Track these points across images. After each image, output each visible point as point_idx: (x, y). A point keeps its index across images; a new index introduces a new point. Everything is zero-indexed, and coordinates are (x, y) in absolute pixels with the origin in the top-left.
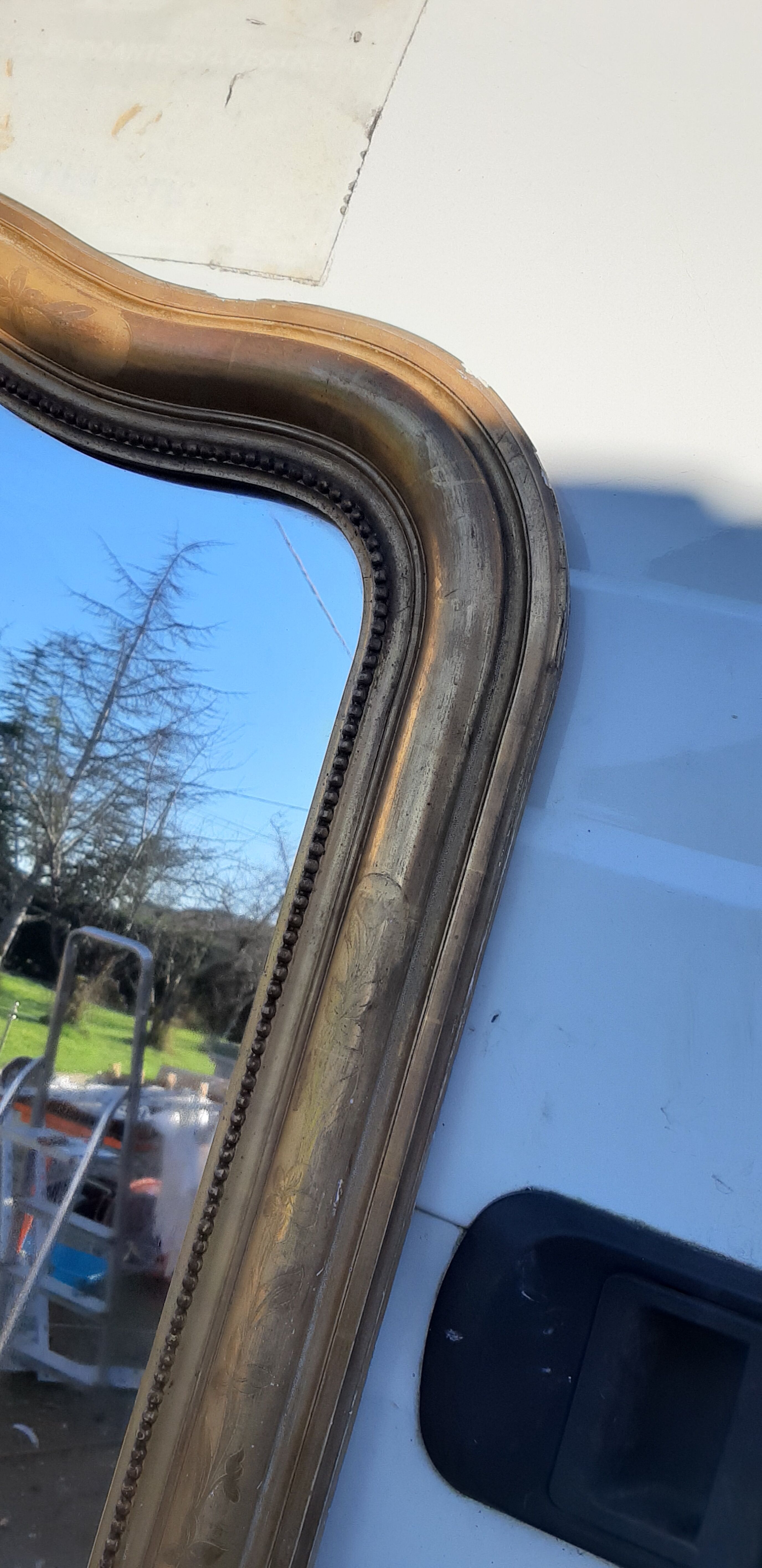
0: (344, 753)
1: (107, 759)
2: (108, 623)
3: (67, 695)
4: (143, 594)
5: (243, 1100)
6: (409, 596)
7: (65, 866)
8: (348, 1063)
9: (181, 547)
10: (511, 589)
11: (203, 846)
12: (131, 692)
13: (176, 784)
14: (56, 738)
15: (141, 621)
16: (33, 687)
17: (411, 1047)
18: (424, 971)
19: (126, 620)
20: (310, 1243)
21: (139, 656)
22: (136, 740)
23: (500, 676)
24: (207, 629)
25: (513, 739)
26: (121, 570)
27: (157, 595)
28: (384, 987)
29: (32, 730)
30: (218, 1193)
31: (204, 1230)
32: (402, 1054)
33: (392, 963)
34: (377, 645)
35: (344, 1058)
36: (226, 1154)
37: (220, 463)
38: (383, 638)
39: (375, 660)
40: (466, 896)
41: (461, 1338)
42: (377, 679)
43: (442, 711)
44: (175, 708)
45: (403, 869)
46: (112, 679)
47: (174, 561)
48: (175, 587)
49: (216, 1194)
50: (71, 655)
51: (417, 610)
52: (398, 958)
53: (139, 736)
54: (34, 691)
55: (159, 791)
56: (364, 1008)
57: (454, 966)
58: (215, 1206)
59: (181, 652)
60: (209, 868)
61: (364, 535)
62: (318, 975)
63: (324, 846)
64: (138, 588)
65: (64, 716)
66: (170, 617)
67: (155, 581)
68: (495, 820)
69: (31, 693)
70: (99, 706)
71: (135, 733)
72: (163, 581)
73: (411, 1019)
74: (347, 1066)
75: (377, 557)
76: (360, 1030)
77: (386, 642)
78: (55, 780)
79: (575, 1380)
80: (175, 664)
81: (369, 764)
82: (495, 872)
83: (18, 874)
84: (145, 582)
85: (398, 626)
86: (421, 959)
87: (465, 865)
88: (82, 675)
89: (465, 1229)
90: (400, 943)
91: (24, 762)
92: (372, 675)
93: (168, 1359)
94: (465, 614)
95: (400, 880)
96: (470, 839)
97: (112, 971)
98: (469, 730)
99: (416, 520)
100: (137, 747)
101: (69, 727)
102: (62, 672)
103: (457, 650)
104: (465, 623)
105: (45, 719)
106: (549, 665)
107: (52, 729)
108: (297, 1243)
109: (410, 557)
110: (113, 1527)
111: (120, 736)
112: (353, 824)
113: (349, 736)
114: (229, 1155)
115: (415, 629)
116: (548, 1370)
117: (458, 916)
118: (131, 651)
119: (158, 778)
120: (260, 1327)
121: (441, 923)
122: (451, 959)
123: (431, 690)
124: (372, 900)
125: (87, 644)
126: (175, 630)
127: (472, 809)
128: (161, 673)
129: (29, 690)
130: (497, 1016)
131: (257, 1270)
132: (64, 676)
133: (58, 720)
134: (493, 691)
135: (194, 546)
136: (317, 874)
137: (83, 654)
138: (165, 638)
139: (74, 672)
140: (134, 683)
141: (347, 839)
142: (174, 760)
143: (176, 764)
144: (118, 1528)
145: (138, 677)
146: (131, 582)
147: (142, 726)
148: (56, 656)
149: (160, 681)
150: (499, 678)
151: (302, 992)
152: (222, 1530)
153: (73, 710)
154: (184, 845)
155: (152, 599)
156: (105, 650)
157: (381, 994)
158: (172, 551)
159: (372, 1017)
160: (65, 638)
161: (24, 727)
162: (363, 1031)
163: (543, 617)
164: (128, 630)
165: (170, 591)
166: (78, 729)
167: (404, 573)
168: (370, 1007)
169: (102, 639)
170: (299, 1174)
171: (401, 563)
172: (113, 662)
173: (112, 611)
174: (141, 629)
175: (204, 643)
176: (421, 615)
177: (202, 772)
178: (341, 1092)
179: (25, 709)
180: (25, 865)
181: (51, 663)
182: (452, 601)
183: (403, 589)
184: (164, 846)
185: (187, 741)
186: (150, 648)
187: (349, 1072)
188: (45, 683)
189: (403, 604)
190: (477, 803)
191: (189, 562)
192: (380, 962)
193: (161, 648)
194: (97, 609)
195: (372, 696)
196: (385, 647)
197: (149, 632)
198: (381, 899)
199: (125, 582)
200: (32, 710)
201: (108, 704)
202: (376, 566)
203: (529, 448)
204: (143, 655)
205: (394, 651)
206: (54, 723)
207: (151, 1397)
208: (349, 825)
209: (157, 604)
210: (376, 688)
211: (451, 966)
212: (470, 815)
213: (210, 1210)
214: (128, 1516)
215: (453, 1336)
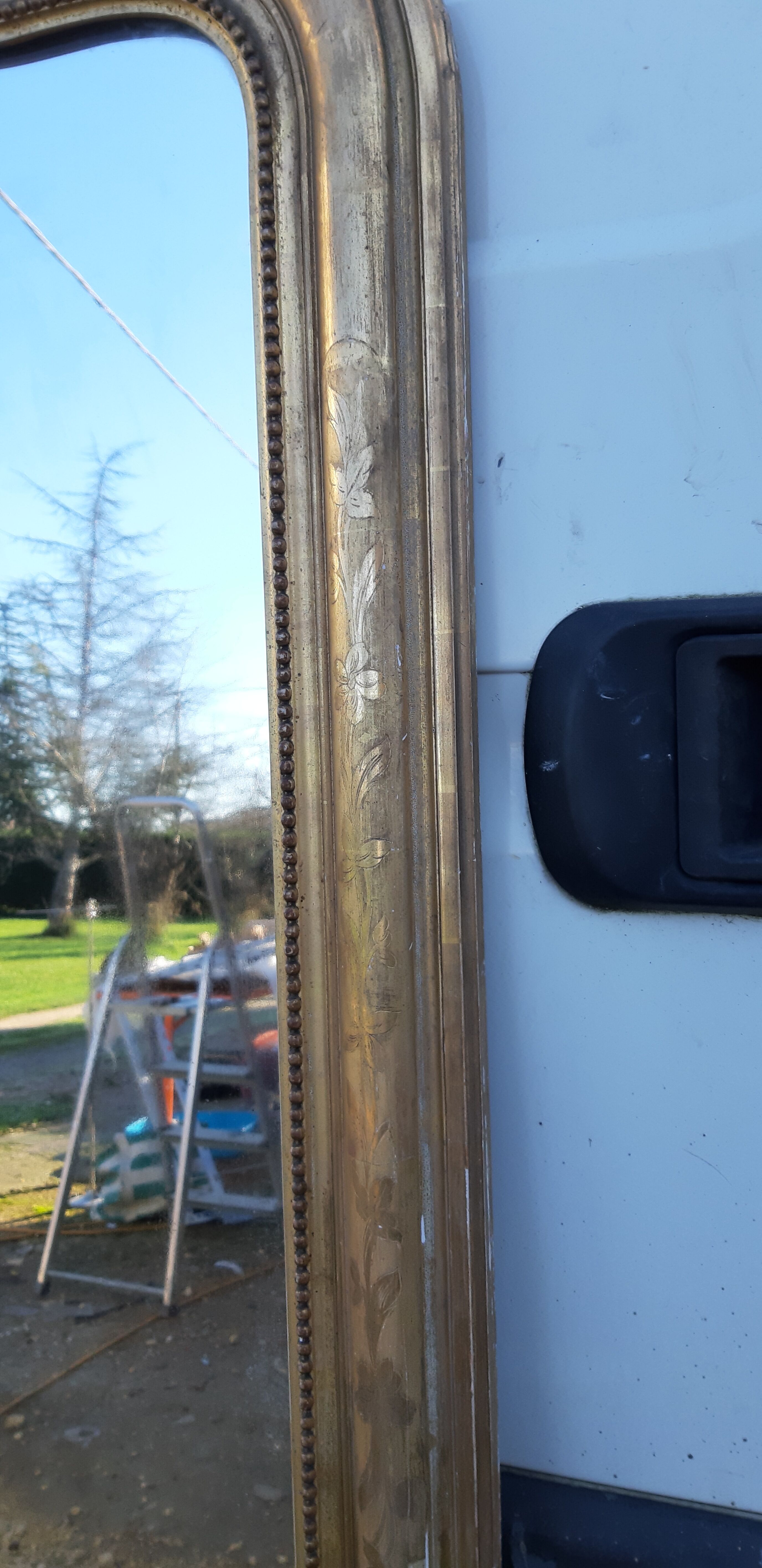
1: (104, 690)
2: (59, 557)
3: (45, 640)
4: (83, 518)
5: (281, 618)
6: (282, 60)
7: (100, 803)
8: (369, 531)
9: (104, 459)
10: (382, 10)
11: (222, 743)
12: (104, 618)
13: (176, 693)
14: (48, 685)
15: (90, 545)
16: (10, 642)
17: (426, 503)
18: (412, 424)
19: (75, 549)
20: (386, 712)
21: (99, 580)
22: (124, 663)
23: (398, 101)
24: (155, 533)
25: (432, 158)
26: (54, 501)
27: (97, 514)
28: (380, 445)
29: (23, 684)
30: (287, 713)
31: (285, 749)
32: (419, 516)
33: (381, 419)
34: (266, 119)
35: (363, 530)
36: (283, 673)
38: (270, 112)
39: (268, 135)
40: (433, 334)
41: (557, 763)
42: (278, 156)
43: (350, 147)
44: (152, 621)
45: (361, 323)
46: (82, 611)
47: (102, 476)
48: (111, 502)
49: (285, 713)
50: (34, 600)
51: (295, 67)
52: (384, 413)
53: (126, 658)
54: (13, 646)
55: (163, 705)
56: (368, 474)
57: (443, 408)
58: (289, 725)
59: (138, 564)
60: (233, 762)
62: (314, 471)
63: (278, 345)
64: (76, 514)
65: (48, 661)
66: (117, 534)
67: (89, 502)
68: (438, 248)
69: (11, 649)
70: (78, 641)
71: (121, 657)
72: (97, 499)
73: (417, 478)
74: (369, 535)
75: (238, 31)
76: (371, 497)
77: (275, 115)
78: (61, 724)
79: (675, 756)
80: (136, 578)
81: (297, 246)
82: (455, 303)
83: (58, 824)
84: (81, 505)
85: (281, 95)
86: (411, 417)
87: (423, 306)
88: (53, 617)
89: (532, 673)
90: (382, 399)
91: (26, 717)
92: (271, 153)
93: (290, 876)
94: (343, 40)
95: (363, 336)
96: (420, 278)
97: (175, 885)
98: (384, 158)
100: (128, 669)
101: (57, 670)
102: (33, 618)
103: (346, 80)
104: (346, 49)
105: (32, 670)
106: (444, 72)
107: (40, 678)
108: (375, 716)
109: (271, 20)
110: (290, 1043)
111: (108, 664)
112: (301, 313)
113: (268, 223)
114: (286, 673)
115: (300, 87)
116: (647, 756)
117: (431, 355)
118: (91, 578)
119: (158, 694)
120: (365, 805)
121: (417, 374)
122: (438, 402)
123: (333, 133)
124: (341, 369)
125: (46, 584)
126: (126, 544)
127: (413, 248)
128: (126, 590)
129: (7, 646)
130: (502, 459)
131: (346, 757)
132: (36, 623)
133: (44, 667)
134: (396, 118)
135: (116, 455)
136: (281, 376)
137: (46, 594)
138: (119, 556)
139: (43, 616)
140: (104, 608)
141: (299, 330)
142: (167, 672)
143: (170, 675)
144: (296, 1041)
145: (106, 601)
146: (67, 510)
147: (125, 647)
148: (20, 606)
149: (128, 599)
150: (399, 104)
151: (305, 498)
152: (389, 995)
153: (55, 653)
154: (205, 749)
155: (93, 520)
156: (66, 585)
157: (379, 453)
158: (95, 466)
159: (378, 478)
160: (24, 586)
161: (16, 683)
162: (373, 497)
163: (423, 22)
164: (80, 558)
165: (107, 507)
166: (67, 670)
167: (271, 40)
168: (373, 470)
169: (59, 576)
170: (356, 654)
171: (265, 29)
172: (78, 594)
173: (59, 544)
174: (93, 553)
176: (301, 71)
178: (371, 562)
179: (9, 666)
180: (61, 813)
181: (17, 613)
182: (326, 34)
183: (275, 56)
184: (184, 757)
185: (173, 649)
186: (107, 569)
187: (373, 539)
188: (19, 635)
190: (416, 241)
191: (117, 473)
192: (368, 423)
193: (117, 566)
194: (44, 547)
195: (278, 175)
196: (275, 120)
197: (101, 554)
198: (349, 363)
199: (61, 511)
200: (16, 665)
201: (86, 638)
204: (103, 578)
206: (42, 671)
207: (287, 913)
208: (297, 316)
209: (99, 524)
210: (279, 166)
211: (440, 408)
212: (413, 254)
213: (285, 729)
214: (302, 1029)
215: (549, 766)
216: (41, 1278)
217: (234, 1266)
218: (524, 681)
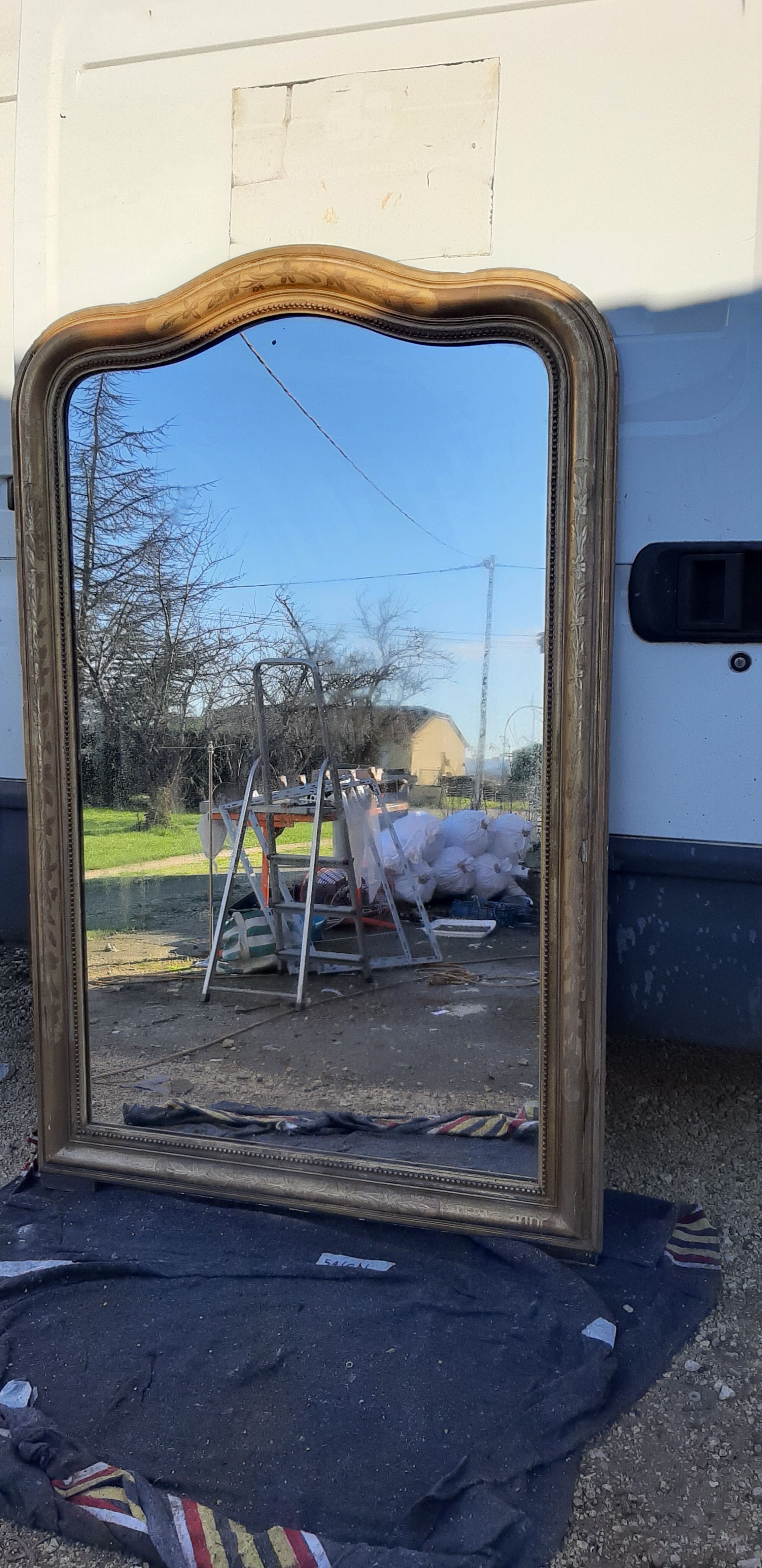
0: (555, 424)
1: (106, 583)
6: (563, 365)
8: (585, 519)
10: (598, 353)
12: (107, 512)
17: (604, 512)
18: (601, 486)
20: (588, 576)
21: (103, 475)
22: (127, 558)
24: (159, 430)
28: (590, 492)
31: (552, 588)
32: (601, 515)
33: (591, 485)
37: (481, 336)
42: (559, 396)
43: (586, 399)
44: (154, 516)
45: (587, 455)
46: (86, 503)
48: (113, 397)
51: (568, 369)
52: (592, 482)
53: (129, 553)
56: (586, 501)
57: (611, 481)
59: (142, 460)
61: (542, 347)
62: (567, 499)
66: (119, 428)
68: (611, 431)
71: (124, 552)
72: (100, 393)
73: (601, 503)
75: (548, 355)
77: (559, 383)
79: (677, 592)
85: (562, 377)
86: (600, 483)
87: (605, 449)
89: (633, 564)
94: (585, 365)
95: (586, 458)
96: (605, 439)
99: (559, 337)
100: (130, 564)
103: (585, 378)
106: (616, 374)
108: (584, 577)
109: (560, 351)
111: (112, 558)
113: (555, 418)
115: (568, 375)
116: (669, 592)
117: (607, 464)
118: (93, 473)
120: (580, 605)
121: (602, 469)
122: (609, 479)
123: (580, 394)
124: (580, 468)
127: (603, 429)
128: (128, 486)
130: (626, 495)
131: (574, 590)
136: (557, 467)
140: (107, 502)
141: (564, 453)
143: (170, 570)
145: (109, 496)
147: (128, 542)
149: (130, 494)
155: (95, 416)
157: (590, 495)
159: (590, 503)
162: (588, 508)
163: (610, 357)
167: (559, 357)
170: (578, 558)
171: (557, 353)
175: (159, 444)
176: (570, 370)
177: (205, 567)
178: (586, 529)
182: (580, 362)
183: (560, 362)
186: (110, 465)
187: (586, 522)
189: (561, 367)
190: (604, 426)
192: (587, 485)
193: (121, 462)
197: (103, 450)
198: (583, 467)
202: (549, 357)
203: (591, 302)
204: (106, 473)
205: (563, 385)
208: (563, 448)
209: (102, 420)
212: (603, 431)
215: (637, 595)
216: (204, 991)
217: (336, 992)
218: (630, 567)
